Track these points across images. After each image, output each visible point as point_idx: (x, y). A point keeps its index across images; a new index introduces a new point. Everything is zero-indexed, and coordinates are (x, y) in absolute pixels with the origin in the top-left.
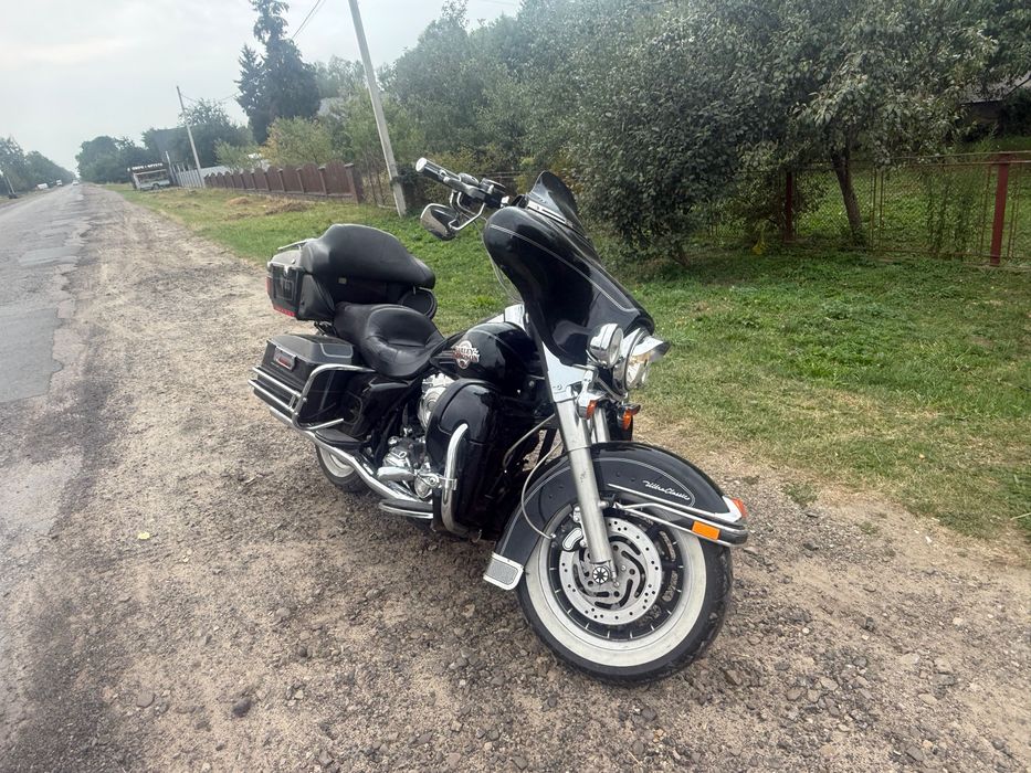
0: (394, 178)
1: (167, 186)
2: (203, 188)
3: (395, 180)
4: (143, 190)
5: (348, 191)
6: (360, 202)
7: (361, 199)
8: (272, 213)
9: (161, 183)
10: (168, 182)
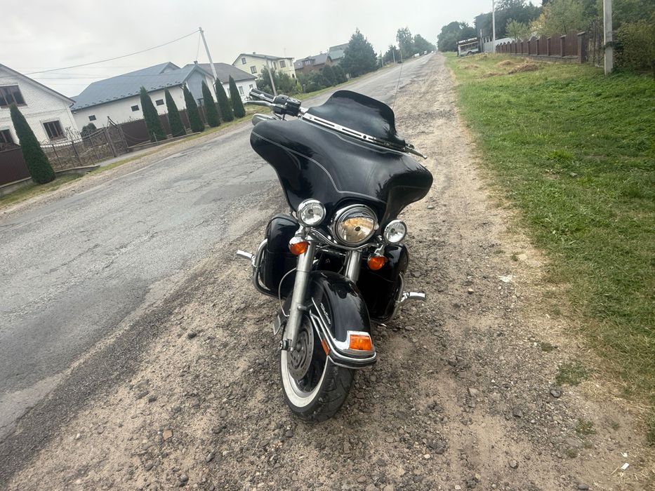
0: (607, 43)
1: (477, 52)
2: (494, 54)
3: (609, 44)
4: (462, 56)
5: (576, 54)
6: (582, 62)
7: (584, 60)
8: (512, 73)
9: (473, 51)
10: (477, 50)
